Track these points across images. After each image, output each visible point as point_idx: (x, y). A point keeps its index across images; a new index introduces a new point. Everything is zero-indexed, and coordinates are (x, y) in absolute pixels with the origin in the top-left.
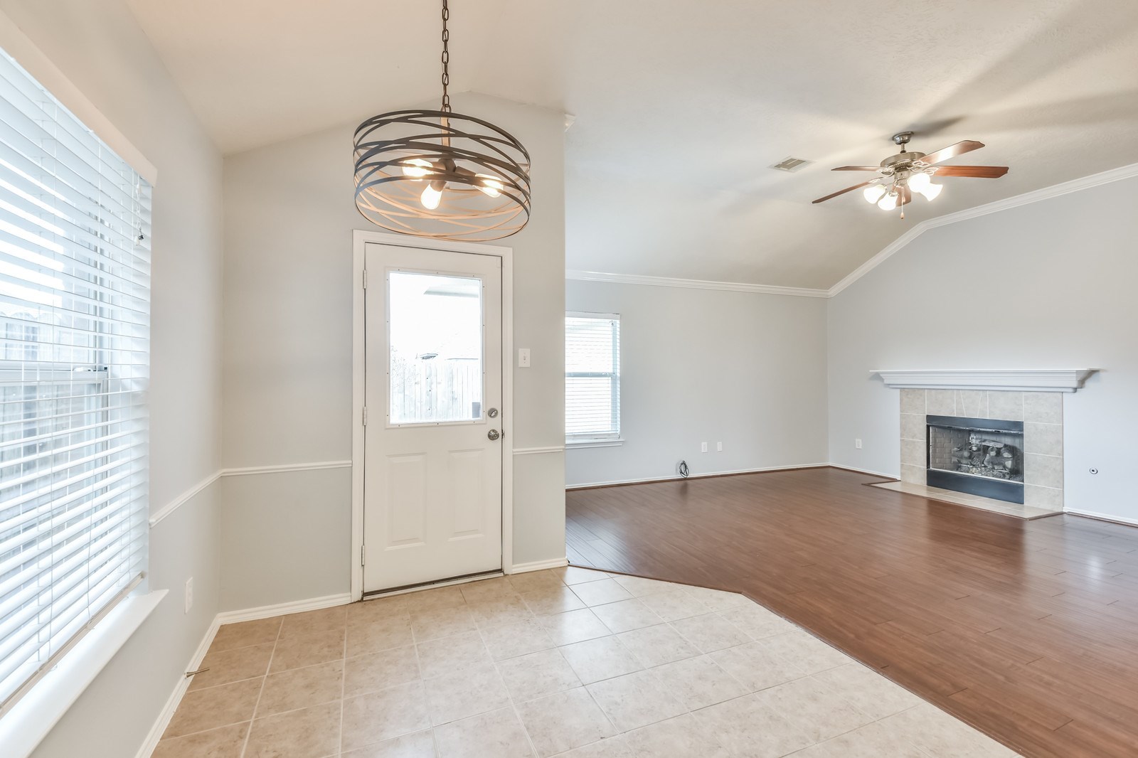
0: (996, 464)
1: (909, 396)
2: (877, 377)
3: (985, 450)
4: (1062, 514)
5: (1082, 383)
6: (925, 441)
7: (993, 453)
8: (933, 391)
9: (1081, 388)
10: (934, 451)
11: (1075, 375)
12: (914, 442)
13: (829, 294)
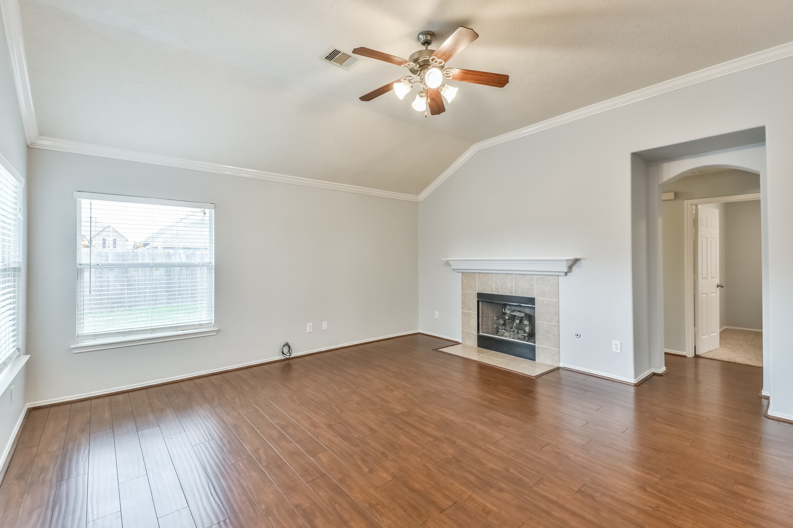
0: (520, 330)
1: (467, 278)
2: (447, 264)
3: (513, 318)
4: (558, 368)
5: (570, 268)
6: (477, 313)
7: (518, 321)
8: (481, 275)
9: (570, 272)
10: (482, 321)
11: (565, 263)
12: (470, 313)
13: (419, 199)
